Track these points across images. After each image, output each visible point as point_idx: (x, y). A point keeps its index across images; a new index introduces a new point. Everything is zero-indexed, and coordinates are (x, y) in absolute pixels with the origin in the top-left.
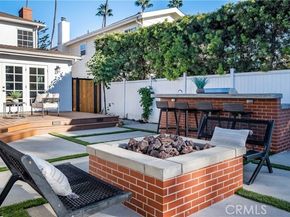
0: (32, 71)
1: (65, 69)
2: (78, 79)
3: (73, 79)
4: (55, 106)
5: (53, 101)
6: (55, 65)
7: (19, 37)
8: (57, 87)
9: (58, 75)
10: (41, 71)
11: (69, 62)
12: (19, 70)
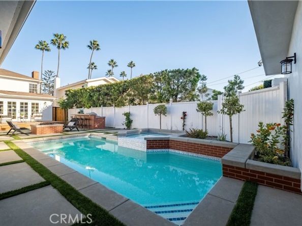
0: (33, 104)
1: (49, 103)
2: (56, 108)
3: (53, 107)
4: (40, 118)
5: (39, 116)
6: (44, 102)
7: (30, 87)
8: (44, 111)
9: (45, 106)
10: (37, 104)
11: (51, 100)
12: (26, 104)
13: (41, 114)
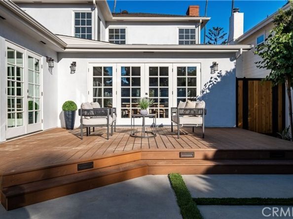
1: (226, 65)
2: (246, 80)
3: (238, 80)
5: (194, 113)
9: (215, 75)
10: (193, 72)
12: (164, 71)
13: (202, 105)
